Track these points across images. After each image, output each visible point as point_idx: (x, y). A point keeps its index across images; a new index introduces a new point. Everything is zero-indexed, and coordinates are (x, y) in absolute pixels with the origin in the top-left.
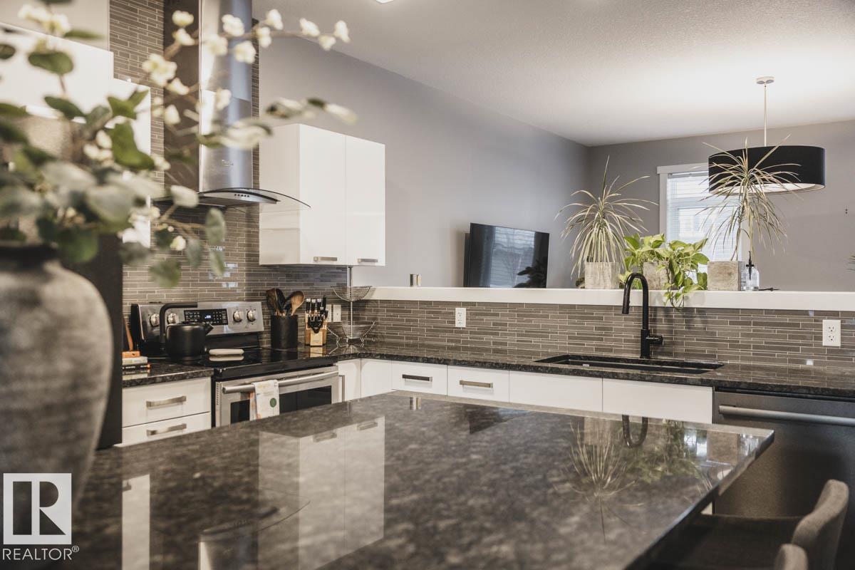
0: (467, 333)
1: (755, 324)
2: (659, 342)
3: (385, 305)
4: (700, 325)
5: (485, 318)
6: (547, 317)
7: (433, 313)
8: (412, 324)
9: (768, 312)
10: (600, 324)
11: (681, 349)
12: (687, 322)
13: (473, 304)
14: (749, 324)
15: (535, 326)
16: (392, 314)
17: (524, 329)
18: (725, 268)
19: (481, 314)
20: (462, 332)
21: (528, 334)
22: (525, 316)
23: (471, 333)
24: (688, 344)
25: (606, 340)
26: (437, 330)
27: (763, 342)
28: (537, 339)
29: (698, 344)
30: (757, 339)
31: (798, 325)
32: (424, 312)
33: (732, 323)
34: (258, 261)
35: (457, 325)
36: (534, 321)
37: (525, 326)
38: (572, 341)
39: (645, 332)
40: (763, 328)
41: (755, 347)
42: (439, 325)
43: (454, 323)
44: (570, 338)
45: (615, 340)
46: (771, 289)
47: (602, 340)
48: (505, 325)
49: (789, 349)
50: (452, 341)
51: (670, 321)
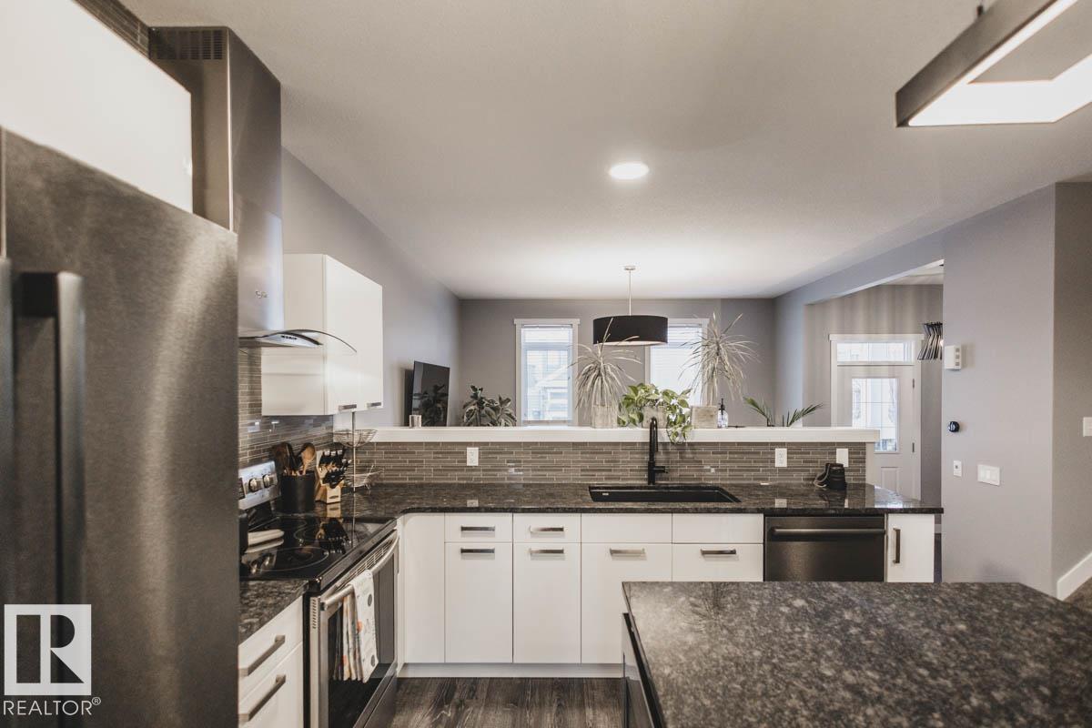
0: (479, 470)
1: (730, 453)
2: (662, 470)
3: (383, 447)
4: (691, 456)
5: (498, 456)
6: (561, 453)
7: (441, 453)
8: (416, 464)
9: (739, 444)
10: (609, 457)
11: (676, 475)
12: (680, 453)
13: (487, 444)
14: (726, 453)
15: (550, 461)
16: (391, 456)
17: (539, 465)
18: (708, 411)
19: (495, 453)
20: (473, 470)
21: (544, 469)
22: (538, 453)
23: (484, 470)
24: (681, 470)
25: (615, 470)
26: (447, 469)
27: (735, 466)
28: (551, 473)
29: (690, 471)
30: (732, 464)
31: (759, 453)
32: (430, 453)
33: (713, 453)
34: (260, 412)
35: (468, 464)
36: (548, 457)
37: (540, 462)
38: (583, 473)
39: (651, 464)
40: (736, 456)
41: (730, 470)
42: (447, 464)
43: (465, 462)
44: (582, 470)
45: (621, 470)
46: (737, 427)
47: (610, 470)
48: (520, 462)
49: (753, 471)
50: (463, 479)
51: (667, 453)
